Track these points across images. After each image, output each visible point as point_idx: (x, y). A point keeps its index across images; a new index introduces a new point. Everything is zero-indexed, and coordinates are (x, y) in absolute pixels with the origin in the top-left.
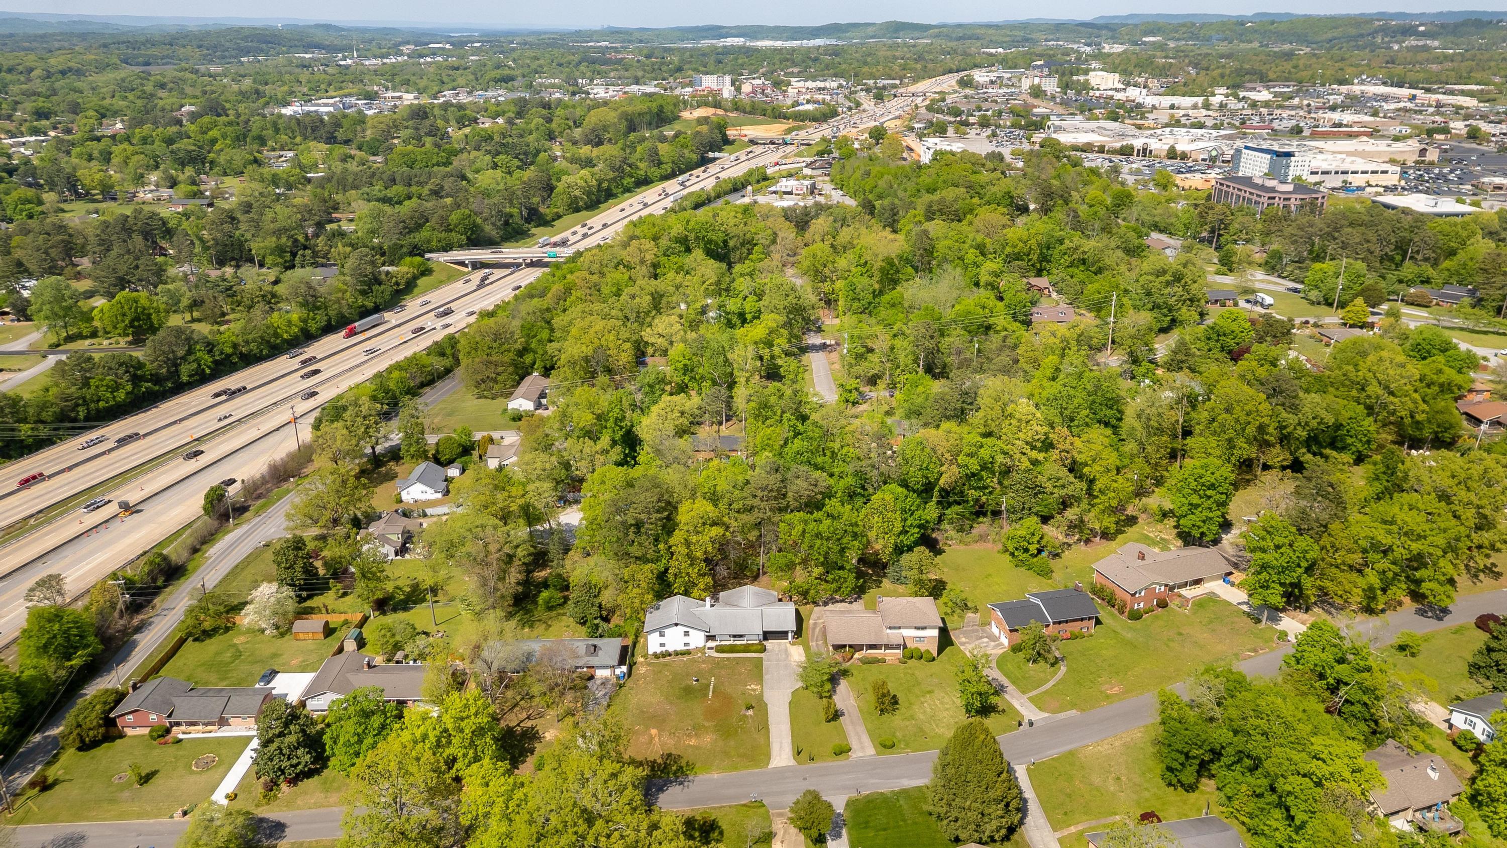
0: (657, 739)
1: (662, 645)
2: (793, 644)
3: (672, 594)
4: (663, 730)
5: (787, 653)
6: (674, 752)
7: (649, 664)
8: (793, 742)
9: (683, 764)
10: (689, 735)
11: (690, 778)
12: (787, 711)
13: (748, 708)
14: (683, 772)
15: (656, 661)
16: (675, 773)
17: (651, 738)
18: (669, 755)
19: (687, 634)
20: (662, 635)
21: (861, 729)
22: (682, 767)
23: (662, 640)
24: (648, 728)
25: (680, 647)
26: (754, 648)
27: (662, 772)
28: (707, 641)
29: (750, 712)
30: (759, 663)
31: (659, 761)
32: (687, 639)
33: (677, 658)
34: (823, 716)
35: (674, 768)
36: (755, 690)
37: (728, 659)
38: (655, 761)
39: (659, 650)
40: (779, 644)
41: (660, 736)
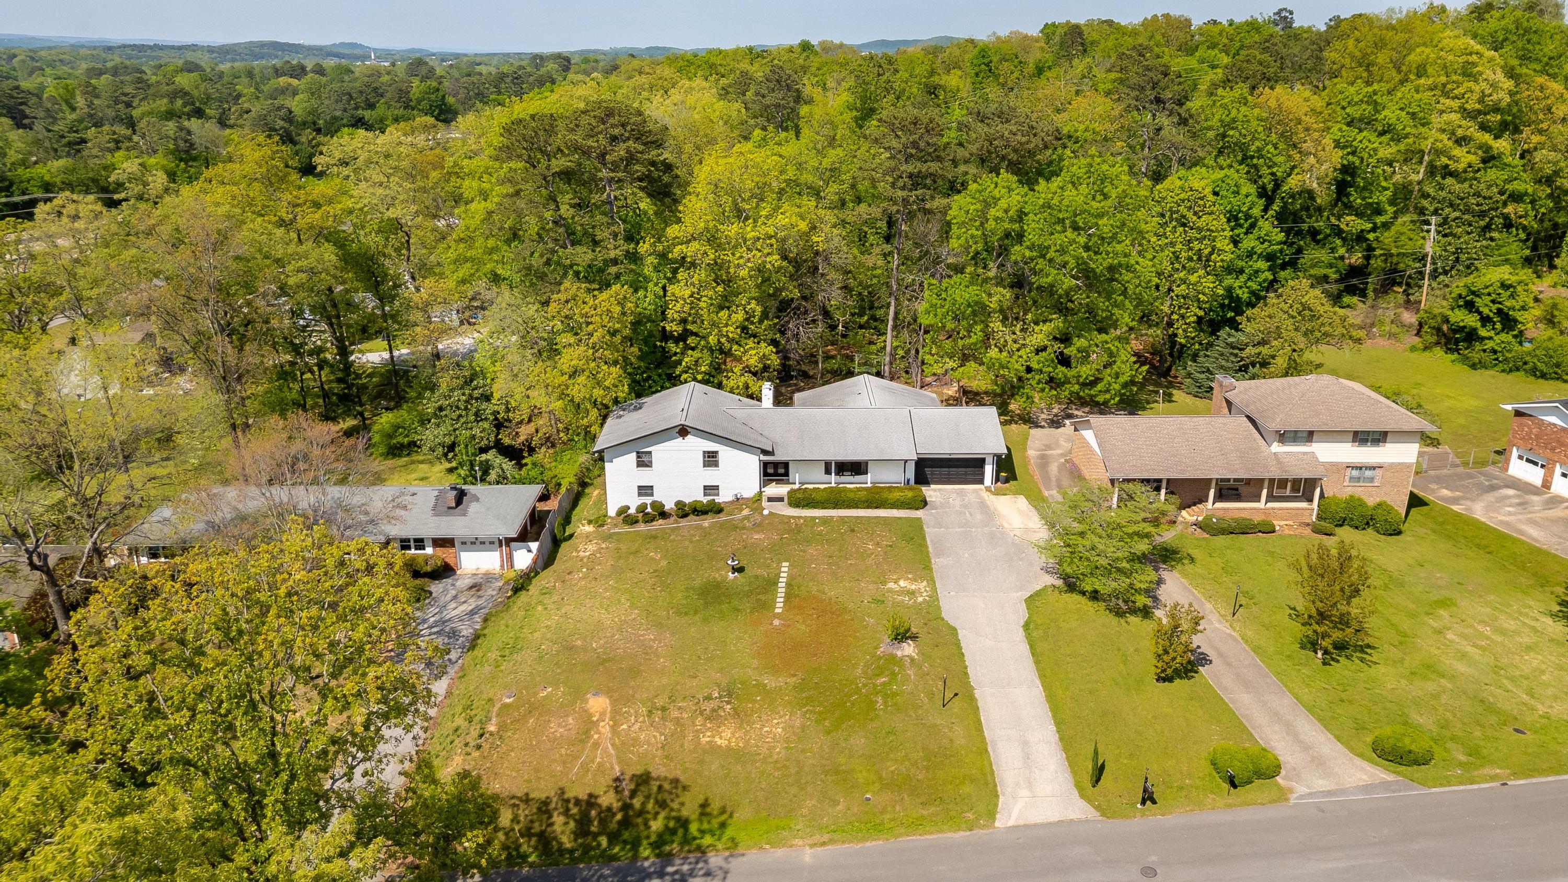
0: (605, 728)
1: (645, 490)
2: (997, 493)
3: (674, 381)
4: (629, 700)
5: (989, 514)
6: (659, 769)
7: (609, 537)
8: (1067, 742)
9: (689, 810)
10: (714, 716)
11: (715, 860)
12: (1024, 648)
13: (902, 636)
14: (687, 840)
15: (627, 529)
16: (658, 845)
17: (588, 724)
18: (643, 780)
19: (711, 459)
20: (644, 462)
21: (1284, 703)
22: (684, 823)
23: (645, 477)
24: (578, 694)
25: (694, 495)
26: (896, 495)
27: (613, 838)
28: (764, 484)
29: (908, 649)
30: (915, 534)
31: (608, 799)
32: (711, 476)
33: (684, 522)
34: (1148, 665)
35: (656, 825)
36: (912, 593)
37: (825, 521)
38: (591, 801)
39: (634, 502)
40: (961, 493)
41: (616, 717)
